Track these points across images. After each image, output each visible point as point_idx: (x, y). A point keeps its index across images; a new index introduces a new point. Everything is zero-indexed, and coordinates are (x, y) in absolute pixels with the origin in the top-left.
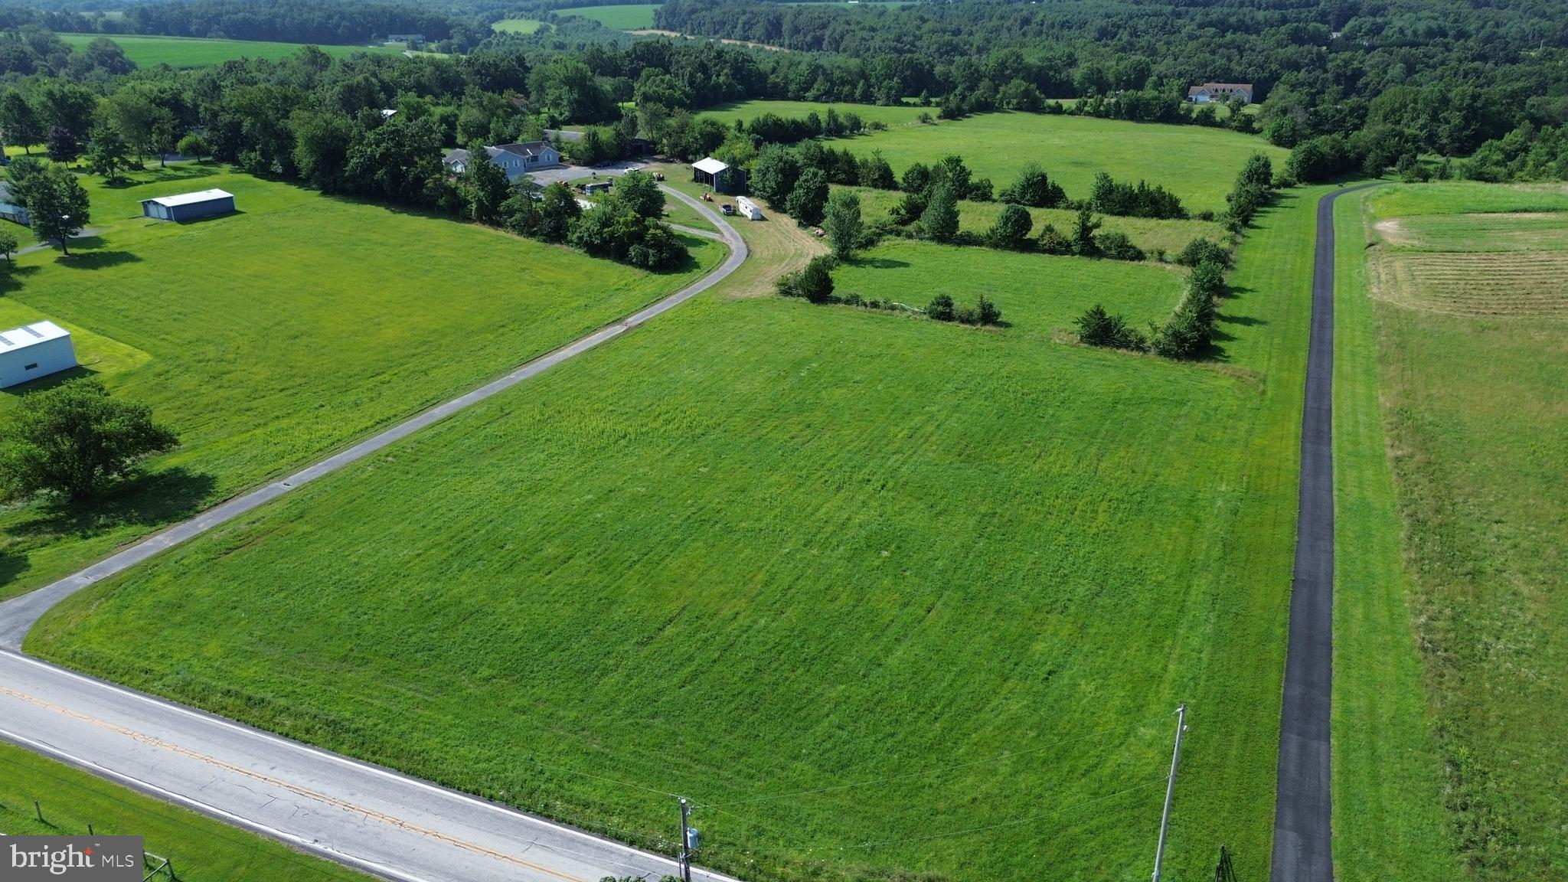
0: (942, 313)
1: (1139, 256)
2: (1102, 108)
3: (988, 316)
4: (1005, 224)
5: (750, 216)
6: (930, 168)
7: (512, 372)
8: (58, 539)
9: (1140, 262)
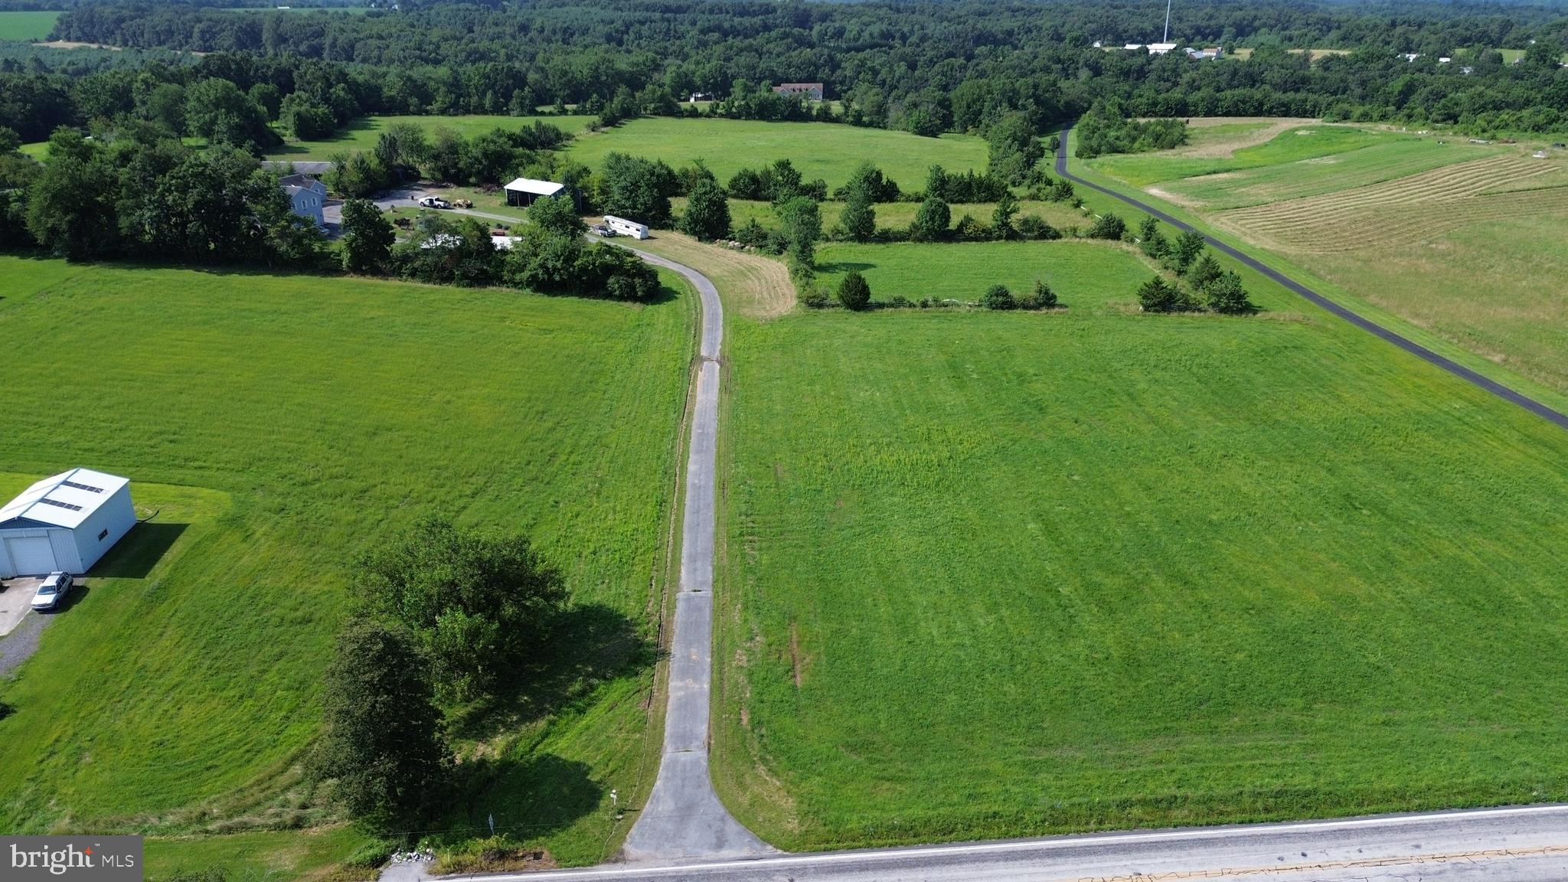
0: (1004, 303)
1: (1057, 236)
2: (734, 110)
3: (1047, 300)
4: (932, 219)
5: (637, 236)
6: (758, 173)
7: (689, 426)
8: (552, 723)
9: (1063, 240)
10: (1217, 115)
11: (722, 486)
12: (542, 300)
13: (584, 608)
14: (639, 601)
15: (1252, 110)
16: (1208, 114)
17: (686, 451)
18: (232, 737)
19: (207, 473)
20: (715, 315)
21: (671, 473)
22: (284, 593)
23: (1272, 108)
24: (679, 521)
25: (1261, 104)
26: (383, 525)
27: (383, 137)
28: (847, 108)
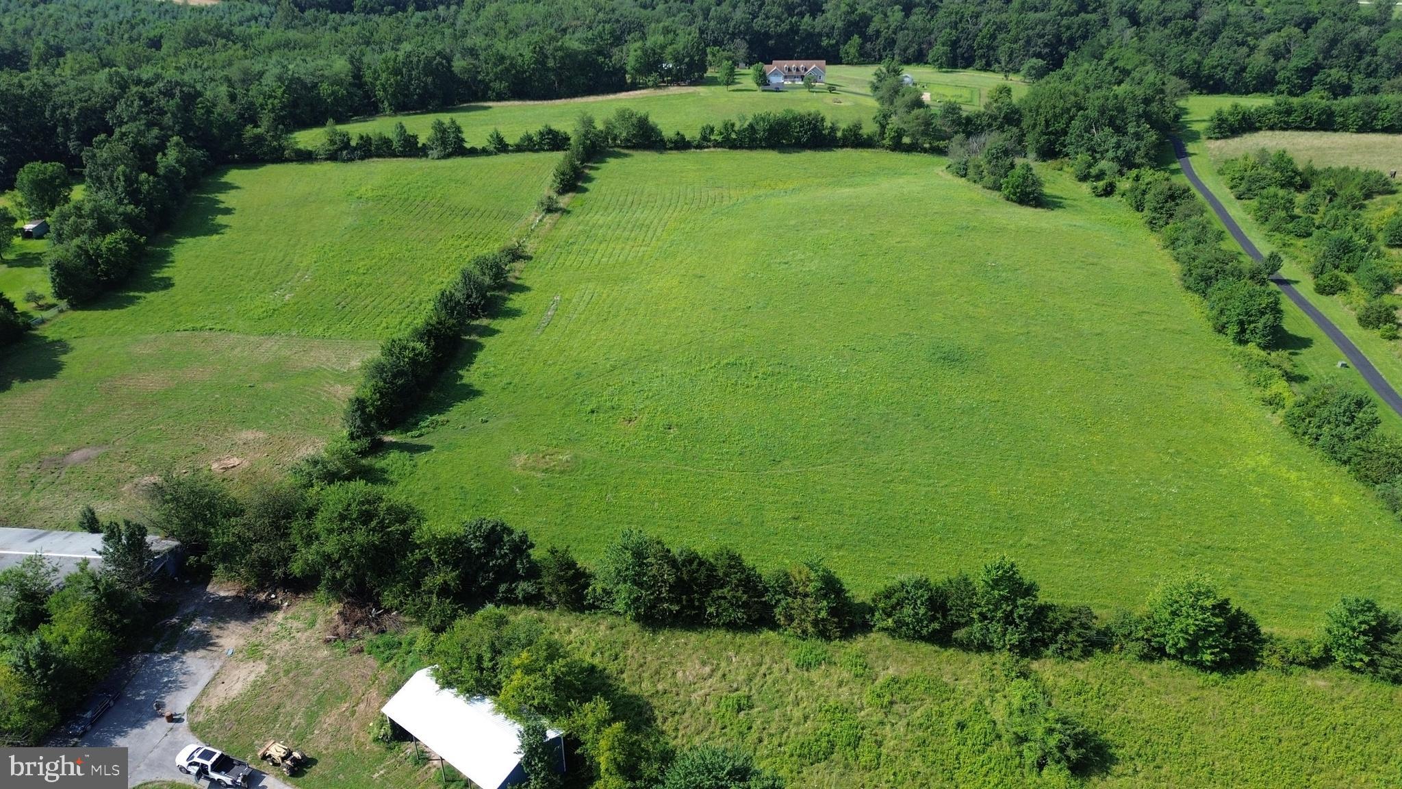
28: (883, 127)
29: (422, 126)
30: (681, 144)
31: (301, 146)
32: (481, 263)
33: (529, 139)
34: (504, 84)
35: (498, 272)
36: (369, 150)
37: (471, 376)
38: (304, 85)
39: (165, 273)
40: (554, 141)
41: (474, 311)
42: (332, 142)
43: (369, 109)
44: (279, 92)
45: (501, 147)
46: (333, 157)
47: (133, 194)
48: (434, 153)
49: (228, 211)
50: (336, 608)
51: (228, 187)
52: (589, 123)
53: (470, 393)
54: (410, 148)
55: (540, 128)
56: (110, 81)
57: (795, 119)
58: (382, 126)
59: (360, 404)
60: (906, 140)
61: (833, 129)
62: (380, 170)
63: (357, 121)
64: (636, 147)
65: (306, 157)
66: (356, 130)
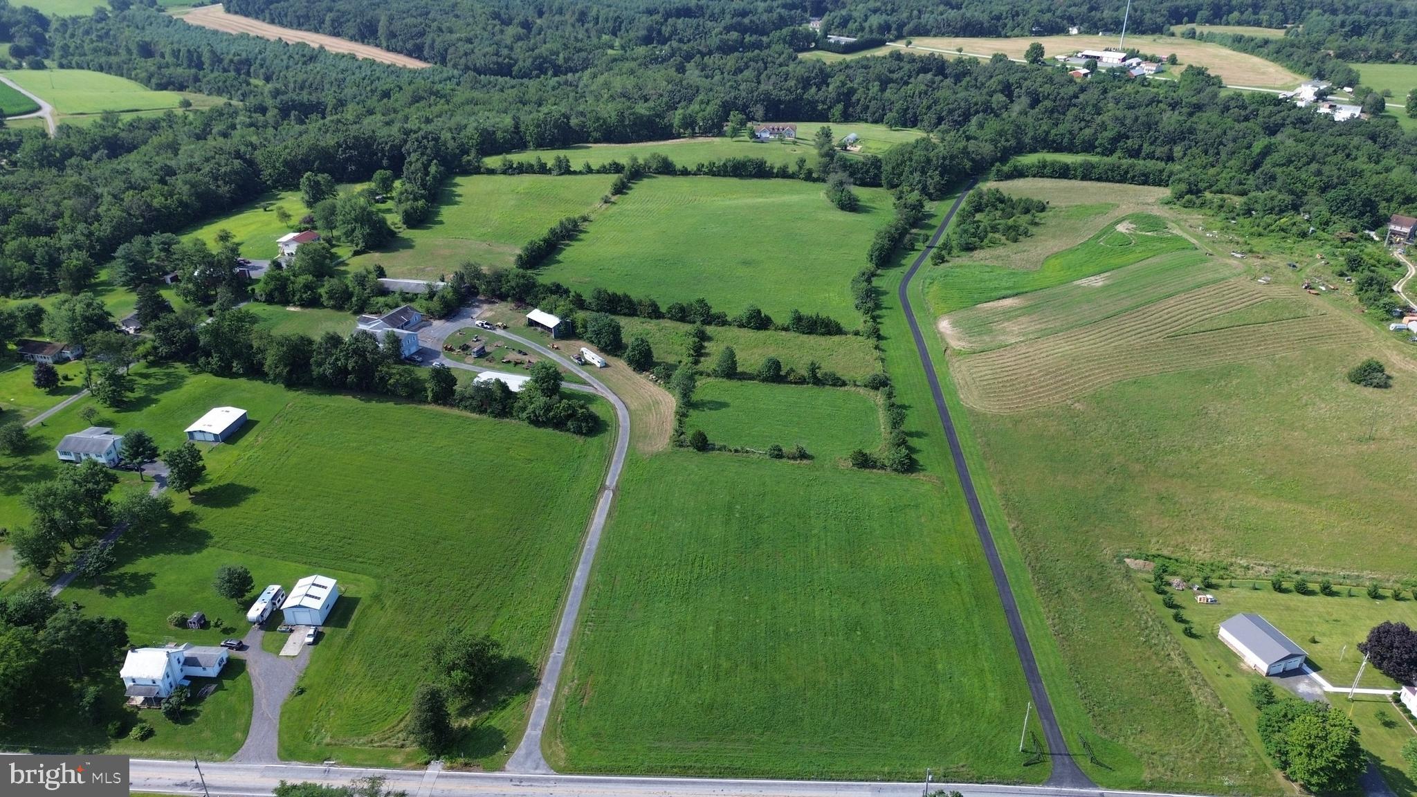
0: (778, 455)
1: (844, 384)
3: (803, 455)
4: (769, 370)
5: (598, 365)
6: (685, 305)
7: (584, 543)
8: (491, 714)
9: (846, 388)
10: (1091, 179)
11: (588, 587)
12: (534, 430)
13: (513, 658)
14: (534, 656)
15: (1118, 178)
16: (1084, 178)
17: (578, 562)
18: (380, 709)
19: (365, 566)
20: (622, 448)
21: (567, 578)
22: (397, 640)
23: (1134, 176)
24: (563, 610)
25: (1127, 172)
26: (438, 604)
27: (456, 273)
28: (800, 168)
29: (549, 157)
30: (685, 173)
31: (489, 166)
32: (568, 220)
33: (604, 167)
34: (599, 134)
35: (575, 223)
36: (522, 169)
37: (560, 257)
38: (488, 132)
39: (439, 219)
40: (617, 168)
41: (563, 238)
42: (505, 165)
43: (522, 146)
44: (476, 136)
45: (589, 170)
46: (504, 172)
47: (424, 185)
48: (555, 173)
49: (460, 196)
50: (513, 305)
51: (456, 185)
52: (635, 159)
53: (559, 262)
54: (543, 169)
55: (610, 161)
56: (399, 131)
57: (749, 161)
58: (528, 157)
59: (520, 257)
60: (815, 175)
61: (772, 168)
62: (527, 180)
63: (515, 153)
64: (660, 173)
65: (491, 172)
66: (516, 158)
